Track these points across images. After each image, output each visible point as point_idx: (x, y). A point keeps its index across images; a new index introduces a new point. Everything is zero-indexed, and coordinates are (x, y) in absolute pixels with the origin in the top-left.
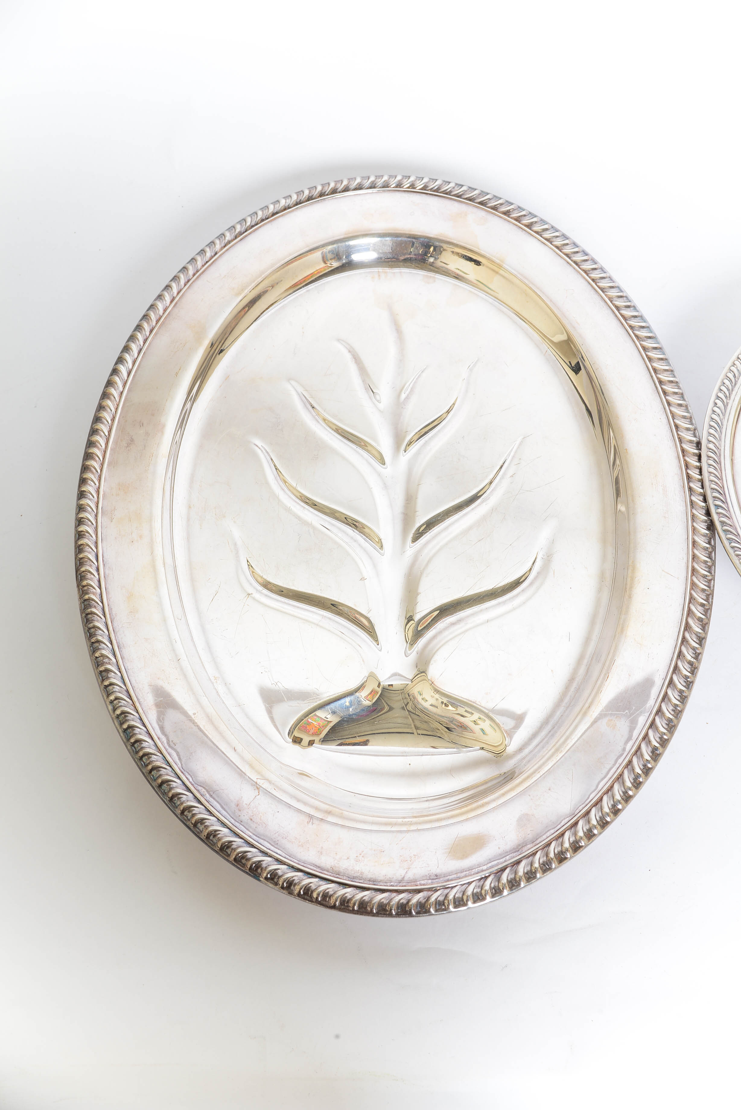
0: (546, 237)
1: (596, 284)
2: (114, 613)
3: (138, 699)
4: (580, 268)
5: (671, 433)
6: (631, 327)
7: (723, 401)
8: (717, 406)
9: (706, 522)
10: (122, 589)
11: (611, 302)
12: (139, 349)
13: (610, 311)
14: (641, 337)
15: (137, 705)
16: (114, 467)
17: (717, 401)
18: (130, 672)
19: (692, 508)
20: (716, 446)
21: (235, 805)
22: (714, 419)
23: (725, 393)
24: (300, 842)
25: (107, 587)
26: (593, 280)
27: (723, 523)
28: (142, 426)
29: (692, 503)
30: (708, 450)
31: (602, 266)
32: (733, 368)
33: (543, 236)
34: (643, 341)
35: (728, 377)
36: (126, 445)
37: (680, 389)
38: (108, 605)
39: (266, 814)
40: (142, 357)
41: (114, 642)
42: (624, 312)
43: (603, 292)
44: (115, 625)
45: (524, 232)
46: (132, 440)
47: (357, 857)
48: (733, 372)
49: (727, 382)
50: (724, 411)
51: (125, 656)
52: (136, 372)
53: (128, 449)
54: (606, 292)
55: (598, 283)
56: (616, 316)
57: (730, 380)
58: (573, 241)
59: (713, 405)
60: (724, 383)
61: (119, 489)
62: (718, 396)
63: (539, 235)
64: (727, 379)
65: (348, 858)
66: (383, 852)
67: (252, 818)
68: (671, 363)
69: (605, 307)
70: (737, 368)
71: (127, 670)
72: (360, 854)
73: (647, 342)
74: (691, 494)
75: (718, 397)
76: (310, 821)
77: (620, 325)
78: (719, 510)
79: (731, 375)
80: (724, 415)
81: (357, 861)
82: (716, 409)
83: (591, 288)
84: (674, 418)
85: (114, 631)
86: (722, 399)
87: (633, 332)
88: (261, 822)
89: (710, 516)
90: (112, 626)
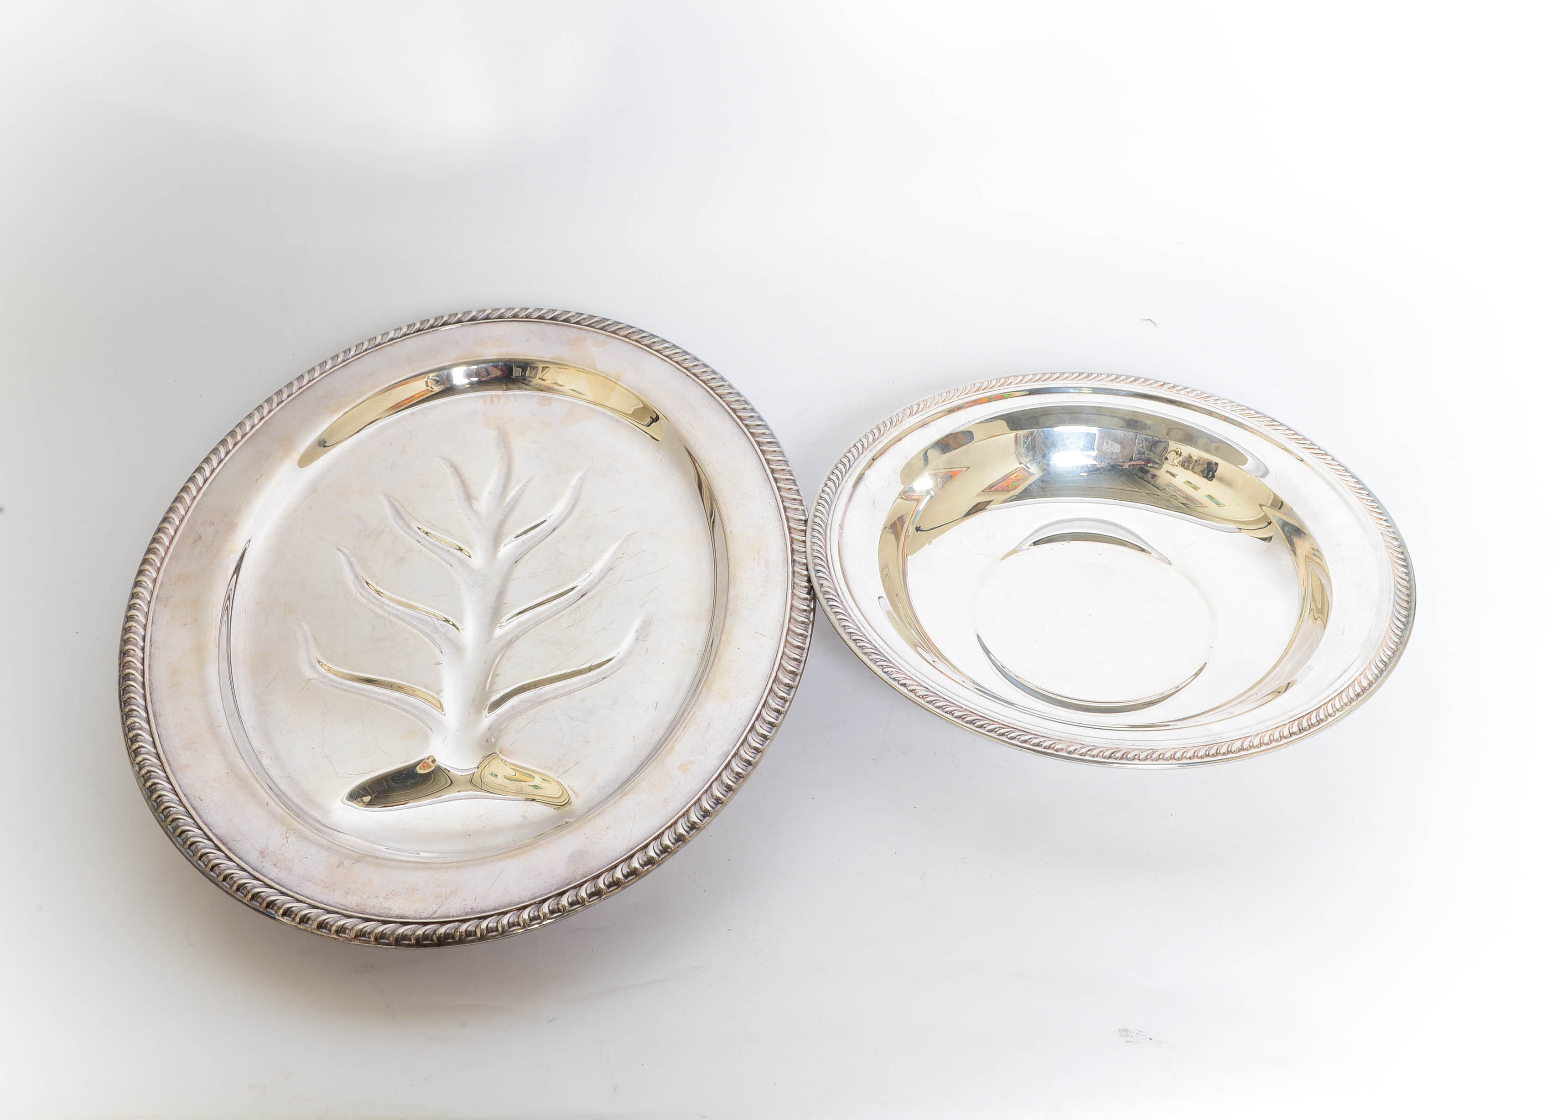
0: (666, 355)
1: (714, 392)
2: (154, 687)
3: (168, 761)
4: (699, 379)
5: (779, 515)
6: (747, 426)
7: (834, 483)
8: (827, 486)
9: (806, 588)
10: (166, 666)
11: (728, 406)
12: (220, 460)
13: (726, 414)
14: (756, 433)
15: (166, 765)
16: (176, 561)
17: (828, 482)
18: (163, 738)
19: (793, 578)
20: (822, 520)
21: (259, 852)
22: (823, 498)
23: (837, 475)
24: (325, 884)
25: (151, 664)
26: (712, 389)
27: (821, 586)
28: (212, 524)
29: (794, 572)
30: (813, 524)
31: (722, 376)
32: (848, 454)
33: (663, 353)
34: (758, 437)
35: (842, 462)
36: (193, 542)
37: (793, 476)
38: (149, 680)
39: (292, 859)
40: (223, 467)
41: (150, 711)
42: (741, 414)
43: (721, 398)
44: (154, 696)
45: (644, 351)
46: (200, 537)
47: (387, 895)
48: (848, 457)
49: (841, 467)
50: (834, 491)
51: (160, 723)
52: (213, 479)
53: (194, 544)
54: (724, 398)
55: (717, 390)
56: (732, 418)
57: (844, 465)
58: (694, 356)
59: (823, 486)
60: (837, 468)
61: (179, 579)
63: (659, 353)
64: (841, 464)
65: (377, 897)
66: (417, 890)
67: (276, 863)
68: (785, 454)
69: (722, 411)
70: (852, 454)
71: (160, 736)
72: (391, 893)
73: (762, 438)
74: (794, 565)
75: (829, 479)
76: (340, 865)
77: (735, 425)
78: (819, 574)
79: (845, 461)
80: (835, 494)
81: (386, 899)
82: (826, 489)
83: (709, 395)
84: (783, 501)
85: (152, 702)
86: (833, 481)
87: (748, 431)
88: (286, 867)
89: (811, 582)
90: (151, 697)
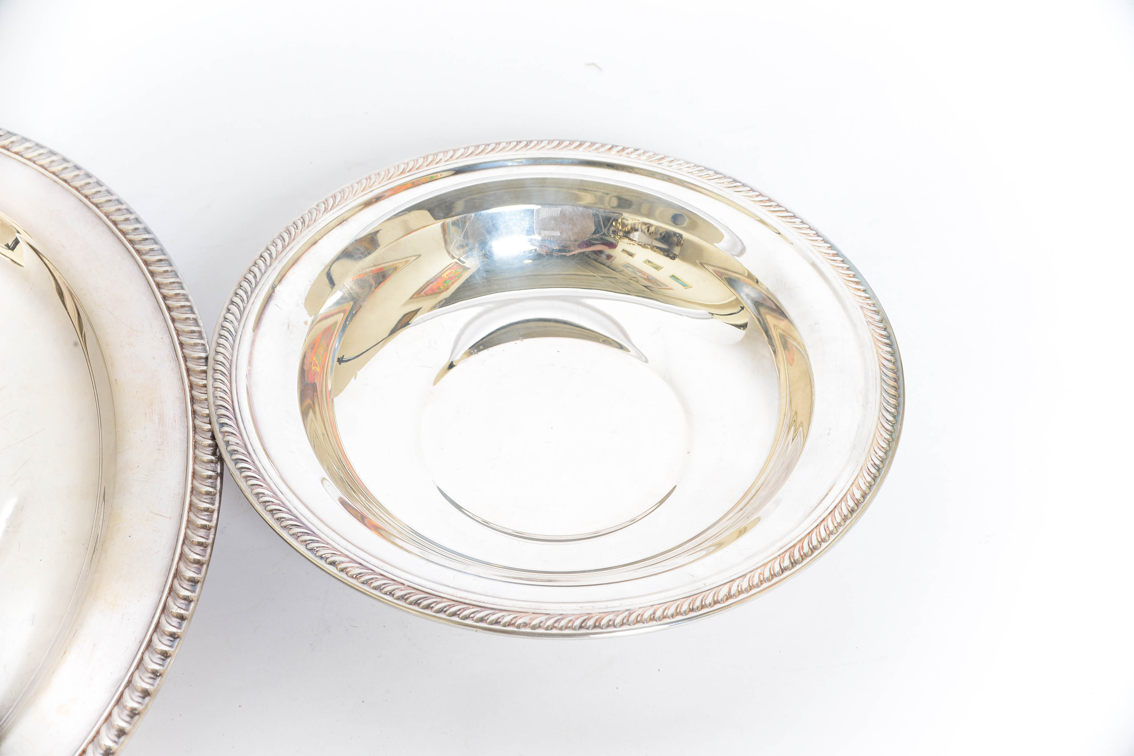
0: (28, 157)
1: (90, 201)
4: (71, 186)
5: (175, 353)
6: (131, 242)
7: (238, 306)
8: (230, 312)
9: (210, 446)
13: (105, 228)
14: (143, 250)
17: (232, 306)
19: (195, 434)
20: (225, 356)
22: (225, 327)
23: (241, 295)
26: (87, 197)
27: (228, 442)
29: (195, 427)
30: (215, 362)
32: (253, 268)
33: (25, 156)
34: (146, 255)
35: (246, 279)
37: (189, 301)
42: (123, 227)
45: (2, 155)
49: (245, 285)
50: (239, 316)
55: (93, 198)
56: (113, 232)
59: (226, 312)
60: (241, 286)
62: (232, 301)
63: (20, 155)
64: (245, 281)
68: (178, 274)
69: (100, 224)
70: (259, 267)
73: (149, 255)
74: (195, 417)
77: (117, 241)
78: (225, 427)
79: (250, 276)
80: (239, 322)
82: (229, 315)
83: (84, 206)
84: (179, 335)
86: (237, 304)
87: (133, 247)
89: (215, 439)
